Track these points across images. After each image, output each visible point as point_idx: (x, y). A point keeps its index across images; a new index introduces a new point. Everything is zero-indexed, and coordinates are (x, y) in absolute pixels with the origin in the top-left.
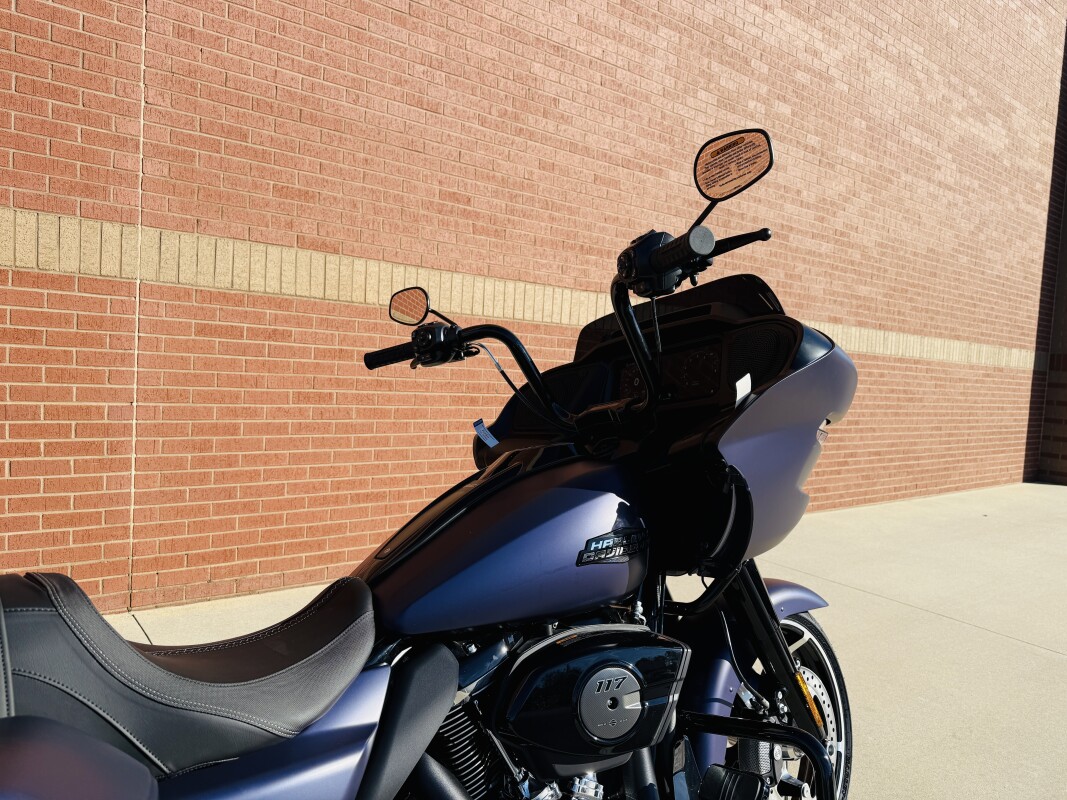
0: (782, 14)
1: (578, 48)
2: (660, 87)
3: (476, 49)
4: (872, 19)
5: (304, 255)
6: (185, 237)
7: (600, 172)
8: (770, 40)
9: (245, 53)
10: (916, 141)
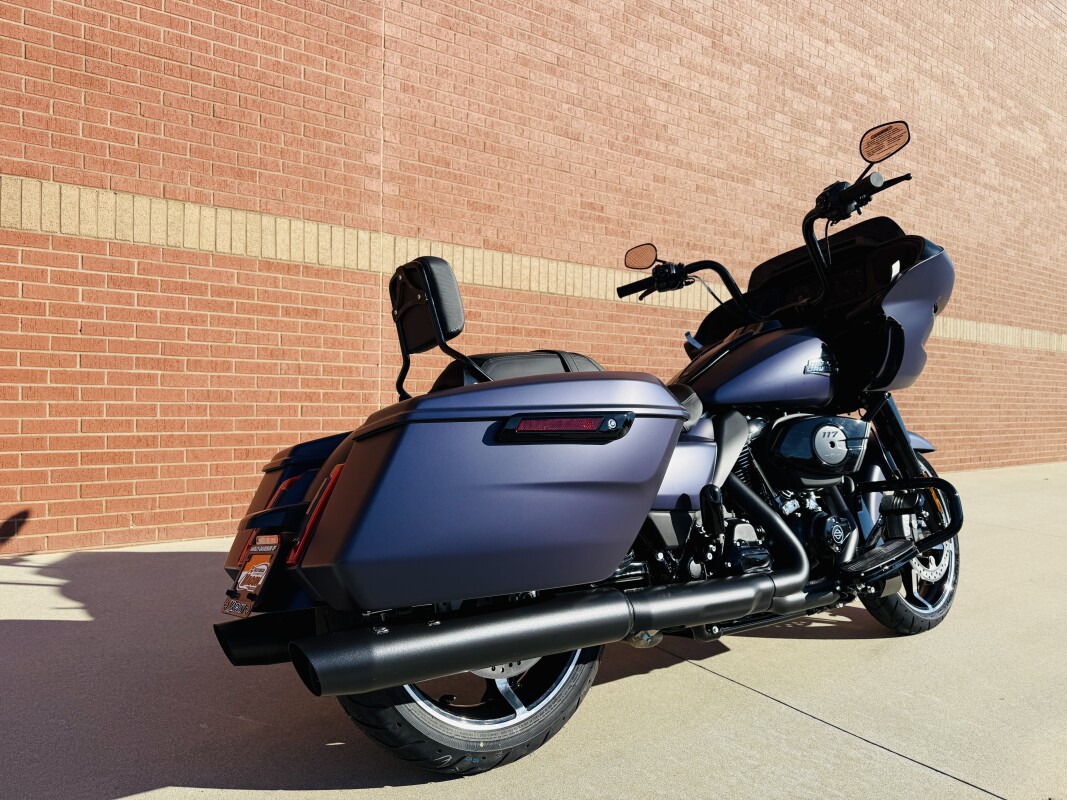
0: (841, 46)
1: (682, 84)
2: (745, 112)
3: (605, 89)
4: (917, 46)
5: (488, 254)
6: (411, 241)
7: (701, 182)
8: (832, 68)
9: (447, 101)
10: (962, 148)
